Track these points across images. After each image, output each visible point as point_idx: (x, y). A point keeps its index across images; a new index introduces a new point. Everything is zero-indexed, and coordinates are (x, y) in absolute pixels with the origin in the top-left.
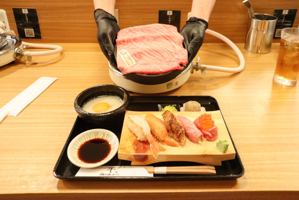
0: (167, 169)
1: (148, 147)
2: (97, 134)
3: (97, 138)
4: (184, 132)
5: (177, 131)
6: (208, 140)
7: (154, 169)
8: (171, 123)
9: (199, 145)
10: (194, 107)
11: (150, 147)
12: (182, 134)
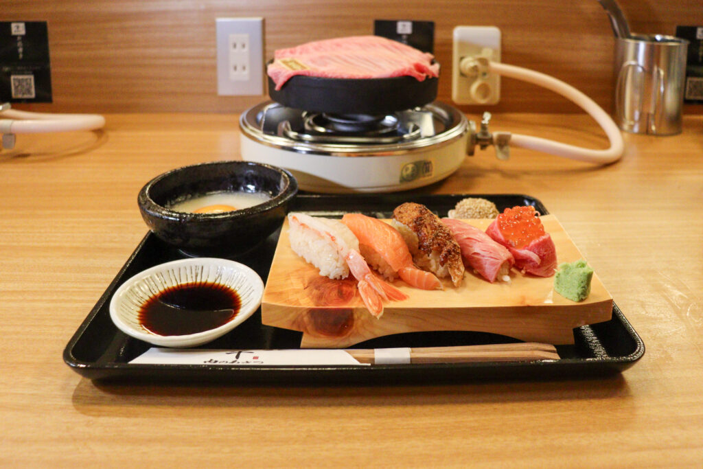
0: (412, 352)
1: (355, 291)
2: (199, 272)
3: (198, 281)
4: (459, 251)
5: (439, 245)
6: (529, 275)
7: (374, 353)
8: (420, 225)
9: (505, 286)
10: (480, 212)
11: (360, 289)
12: (453, 253)
